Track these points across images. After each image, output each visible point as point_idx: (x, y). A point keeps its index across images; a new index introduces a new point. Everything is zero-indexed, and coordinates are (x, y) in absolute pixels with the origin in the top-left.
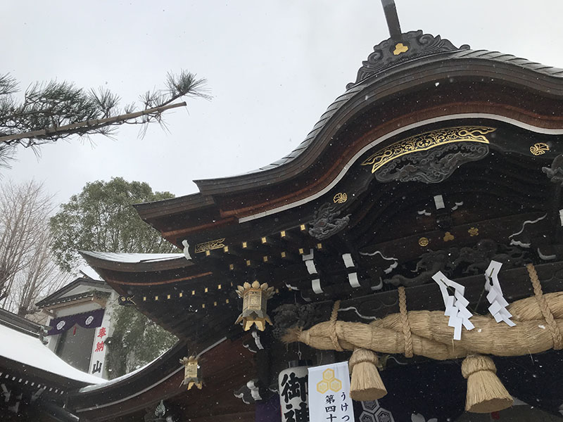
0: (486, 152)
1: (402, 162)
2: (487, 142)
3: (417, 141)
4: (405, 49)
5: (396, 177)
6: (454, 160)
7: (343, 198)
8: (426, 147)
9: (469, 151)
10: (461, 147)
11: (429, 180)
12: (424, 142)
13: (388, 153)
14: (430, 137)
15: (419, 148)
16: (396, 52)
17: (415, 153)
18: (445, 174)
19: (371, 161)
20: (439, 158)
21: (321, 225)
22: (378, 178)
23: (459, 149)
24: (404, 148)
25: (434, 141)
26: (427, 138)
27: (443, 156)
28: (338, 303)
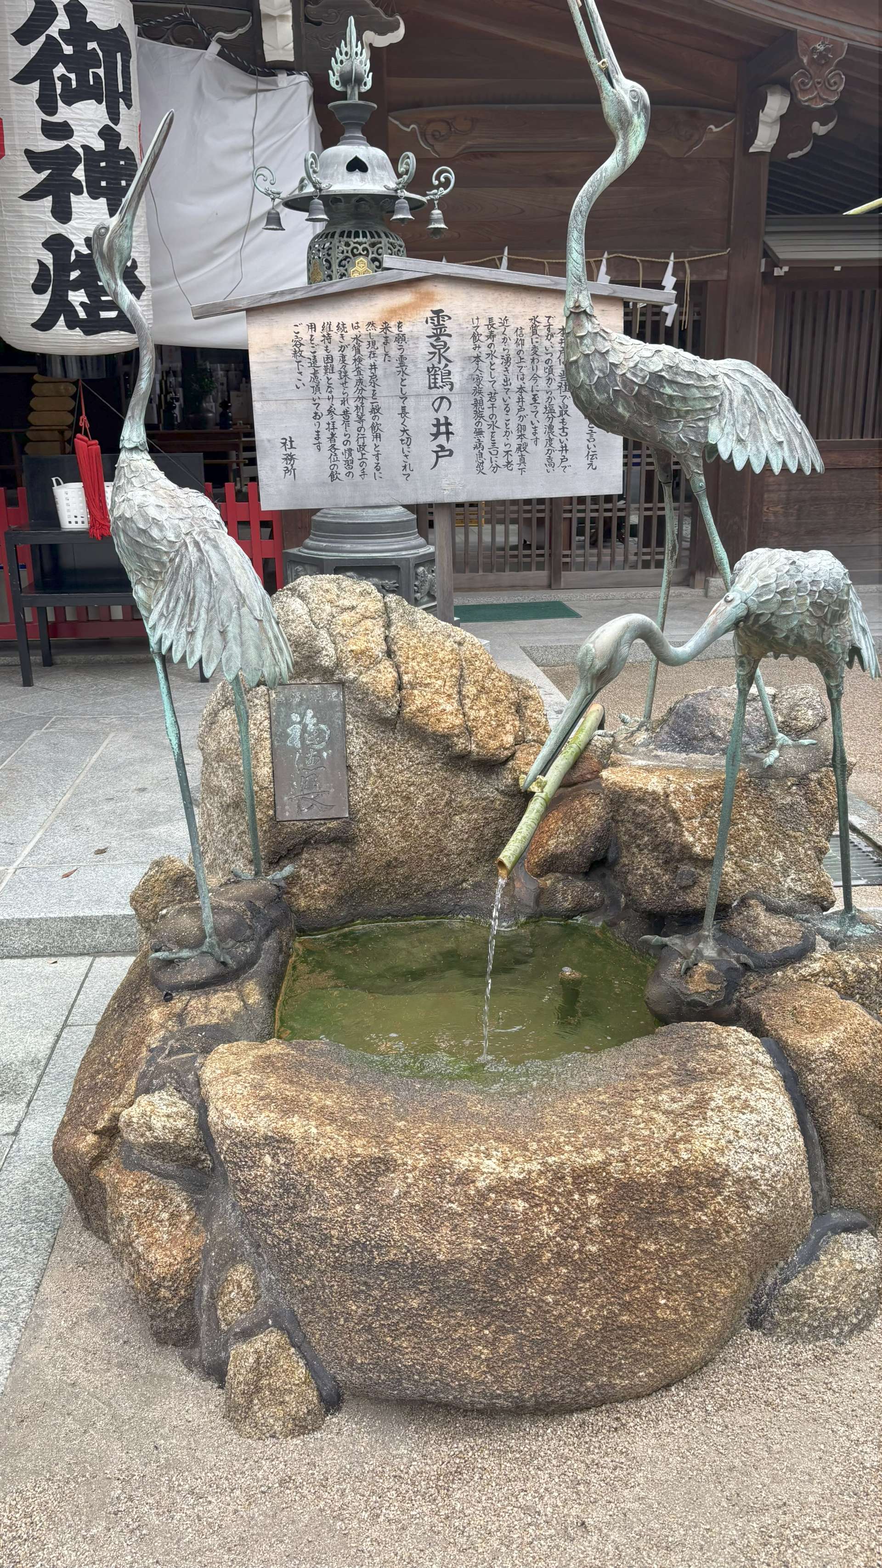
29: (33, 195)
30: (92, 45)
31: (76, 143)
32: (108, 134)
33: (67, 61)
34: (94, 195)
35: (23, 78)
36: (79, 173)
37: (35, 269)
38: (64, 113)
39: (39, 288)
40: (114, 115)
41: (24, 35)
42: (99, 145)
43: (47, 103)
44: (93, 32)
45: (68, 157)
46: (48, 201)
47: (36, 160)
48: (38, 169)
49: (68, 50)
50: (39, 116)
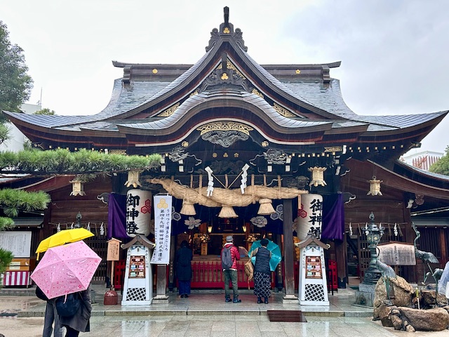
0: (247, 139)
1: (214, 133)
2: (248, 134)
3: (222, 125)
4: (227, 78)
5: (210, 139)
6: (234, 139)
7: (186, 144)
8: (225, 129)
9: (241, 136)
10: (238, 133)
11: (223, 145)
12: (225, 126)
13: (209, 127)
14: (228, 125)
15: (222, 129)
16: (223, 78)
17: (220, 130)
18: (229, 144)
19: (201, 129)
21: (175, 155)
22: (203, 138)
24: (216, 126)
25: (229, 127)
26: (226, 124)
27: (230, 135)
28: (173, 177)
29: (310, 222)
30: (319, 204)
32: (320, 214)
33: (317, 206)
37: (308, 231)
38: (315, 212)
44: (320, 202)
45: (315, 217)
46: (312, 222)
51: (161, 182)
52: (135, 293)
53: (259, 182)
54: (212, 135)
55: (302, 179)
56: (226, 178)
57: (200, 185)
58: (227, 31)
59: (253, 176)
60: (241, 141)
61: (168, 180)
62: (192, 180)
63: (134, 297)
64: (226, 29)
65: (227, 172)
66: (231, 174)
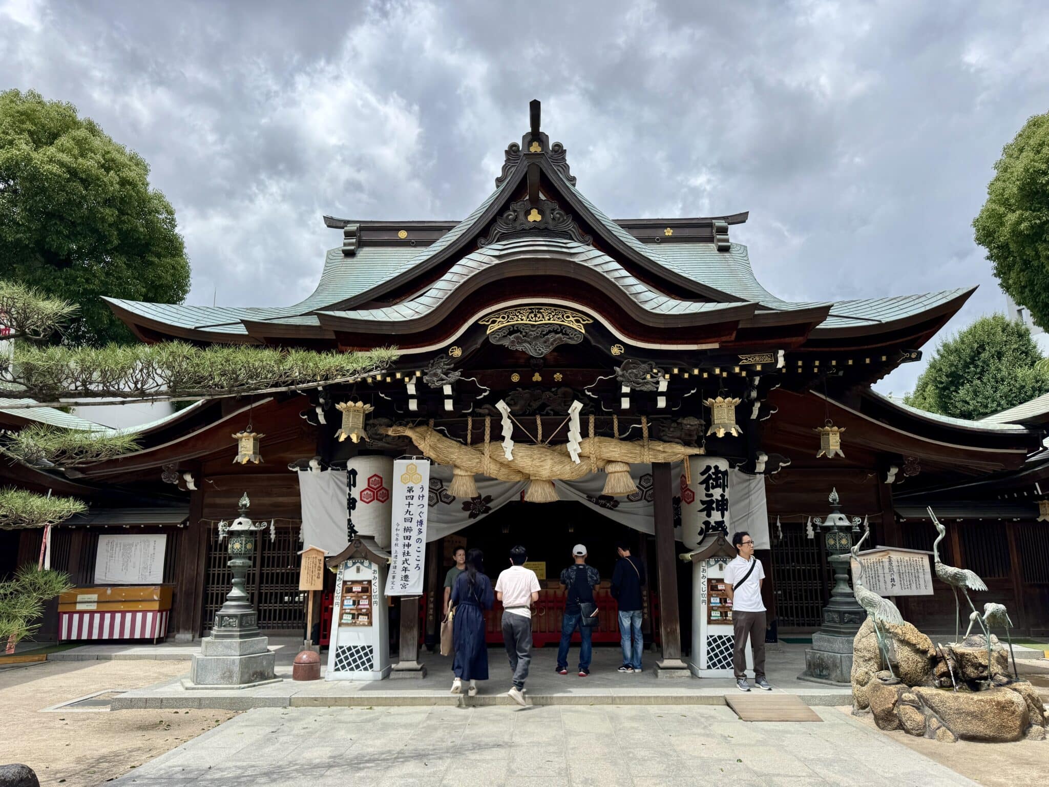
0: (580, 340)
1: (513, 330)
2: (583, 331)
3: (530, 313)
4: (539, 218)
5: (506, 343)
6: (555, 341)
7: (457, 352)
8: (536, 321)
9: (568, 335)
10: (562, 330)
11: (532, 353)
12: (535, 316)
13: (503, 318)
14: (541, 313)
15: (530, 320)
16: (531, 218)
17: (526, 324)
18: (545, 351)
19: (488, 321)
20: (544, 335)
21: (435, 375)
22: (492, 341)
23: (561, 332)
24: (517, 316)
25: (543, 317)
26: (538, 312)
27: (547, 334)
28: (432, 422)
29: (701, 511)
30: (720, 475)
31: (714, 498)
32: (722, 496)
33: (714, 480)
34: (717, 511)
35: (701, 483)
36: (714, 506)
37: (700, 529)
38: (711, 491)
39: (700, 534)
40: (724, 491)
41: (702, 474)
42: (720, 498)
43: (707, 489)
44: (720, 472)
45: (712, 502)
46: (705, 512)
47: (703, 502)
48: (703, 504)
49: (714, 477)
50: (705, 492)
51: (409, 433)
52: (352, 655)
53: (604, 431)
54: (510, 333)
55: (691, 423)
56: (539, 422)
57: (487, 437)
58: (535, 148)
59: (592, 419)
60: (567, 346)
61: (422, 429)
62: (470, 427)
63: (349, 664)
64: (535, 144)
65: (540, 410)
66: (548, 414)
